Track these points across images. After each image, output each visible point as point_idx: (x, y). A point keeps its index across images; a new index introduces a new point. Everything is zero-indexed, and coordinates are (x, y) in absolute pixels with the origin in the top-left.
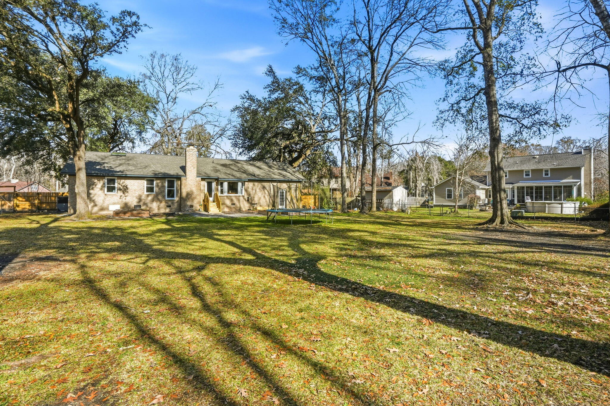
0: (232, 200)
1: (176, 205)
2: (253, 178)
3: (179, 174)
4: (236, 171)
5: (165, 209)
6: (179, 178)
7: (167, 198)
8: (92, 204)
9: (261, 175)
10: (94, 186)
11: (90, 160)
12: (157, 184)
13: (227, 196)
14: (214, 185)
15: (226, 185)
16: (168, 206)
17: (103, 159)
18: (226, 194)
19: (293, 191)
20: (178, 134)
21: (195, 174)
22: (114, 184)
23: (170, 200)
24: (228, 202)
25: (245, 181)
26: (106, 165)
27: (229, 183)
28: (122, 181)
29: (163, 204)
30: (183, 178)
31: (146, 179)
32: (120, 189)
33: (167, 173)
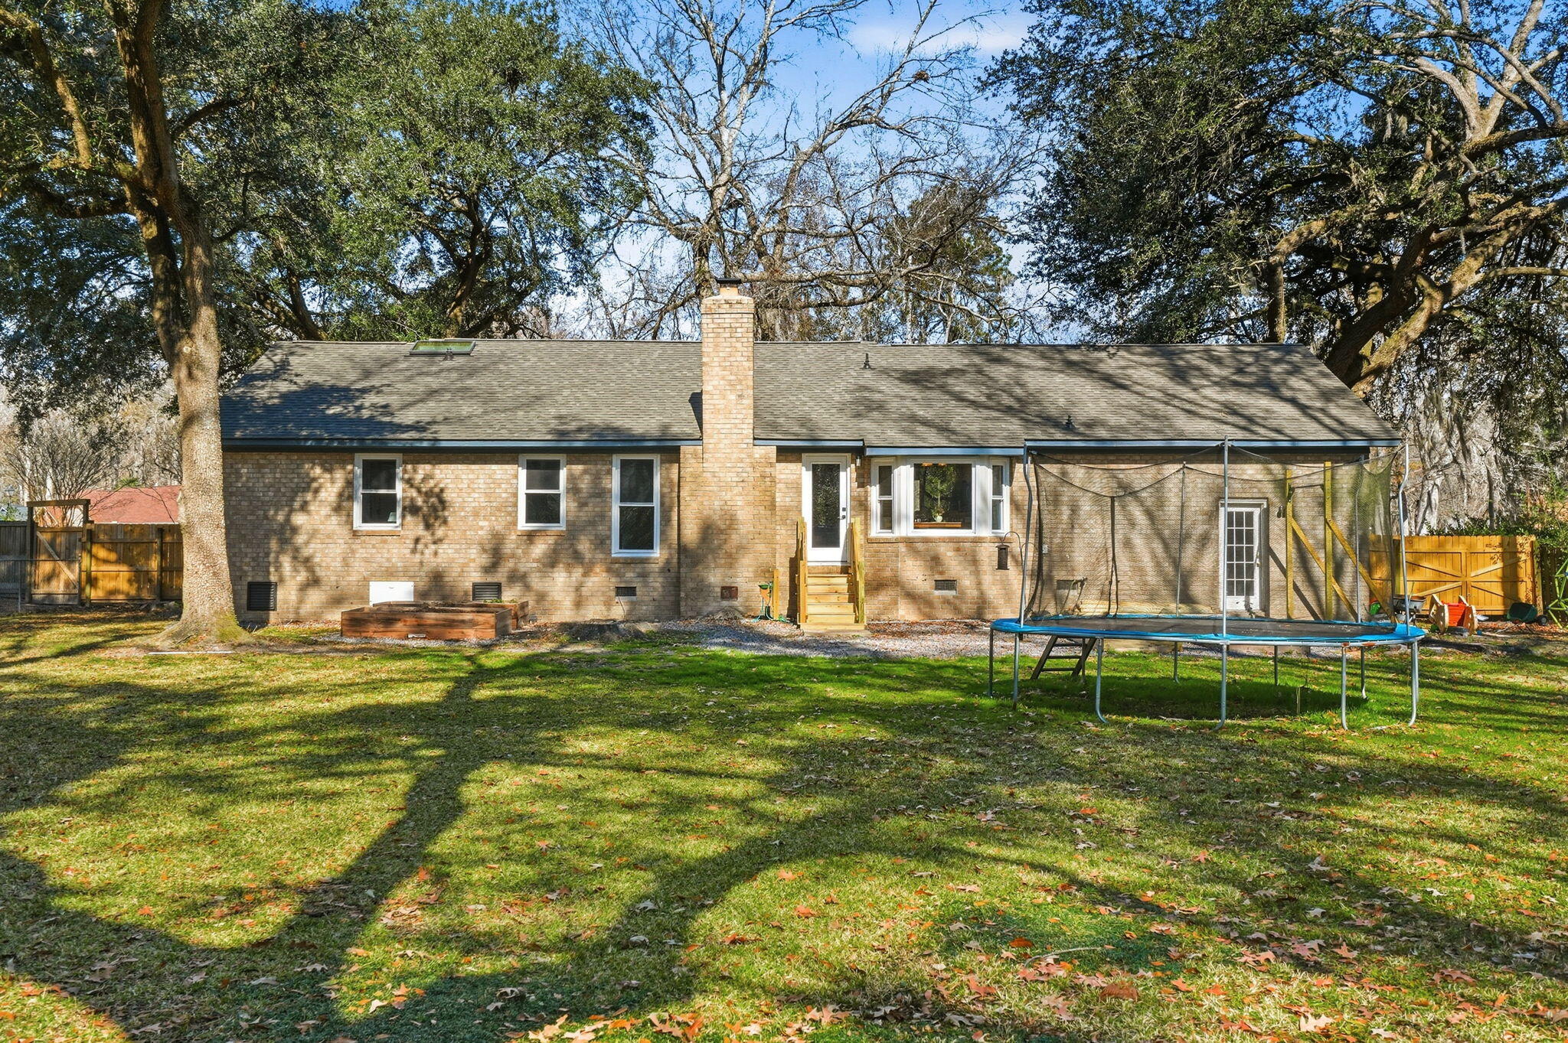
0: (935, 562)
1: (657, 583)
2: (1058, 438)
3: (675, 430)
4: (974, 404)
5: (608, 604)
6: (669, 449)
7: (616, 552)
8: (302, 576)
9: (1113, 420)
10: (309, 496)
11: (317, 379)
12: (571, 478)
13: (909, 542)
14: (847, 479)
15: (904, 479)
16: (622, 591)
17: (367, 374)
18: (906, 528)
19: (1304, 504)
20: (770, 240)
21: (748, 431)
22: (393, 487)
23: (629, 562)
24: (915, 574)
25: (1013, 460)
26: (370, 399)
27: (920, 473)
28: (423, 469)
29: (599, 580)
30: (686, 449)
31: (524, 458)
32: (412, 509)
33: (616, 430)
